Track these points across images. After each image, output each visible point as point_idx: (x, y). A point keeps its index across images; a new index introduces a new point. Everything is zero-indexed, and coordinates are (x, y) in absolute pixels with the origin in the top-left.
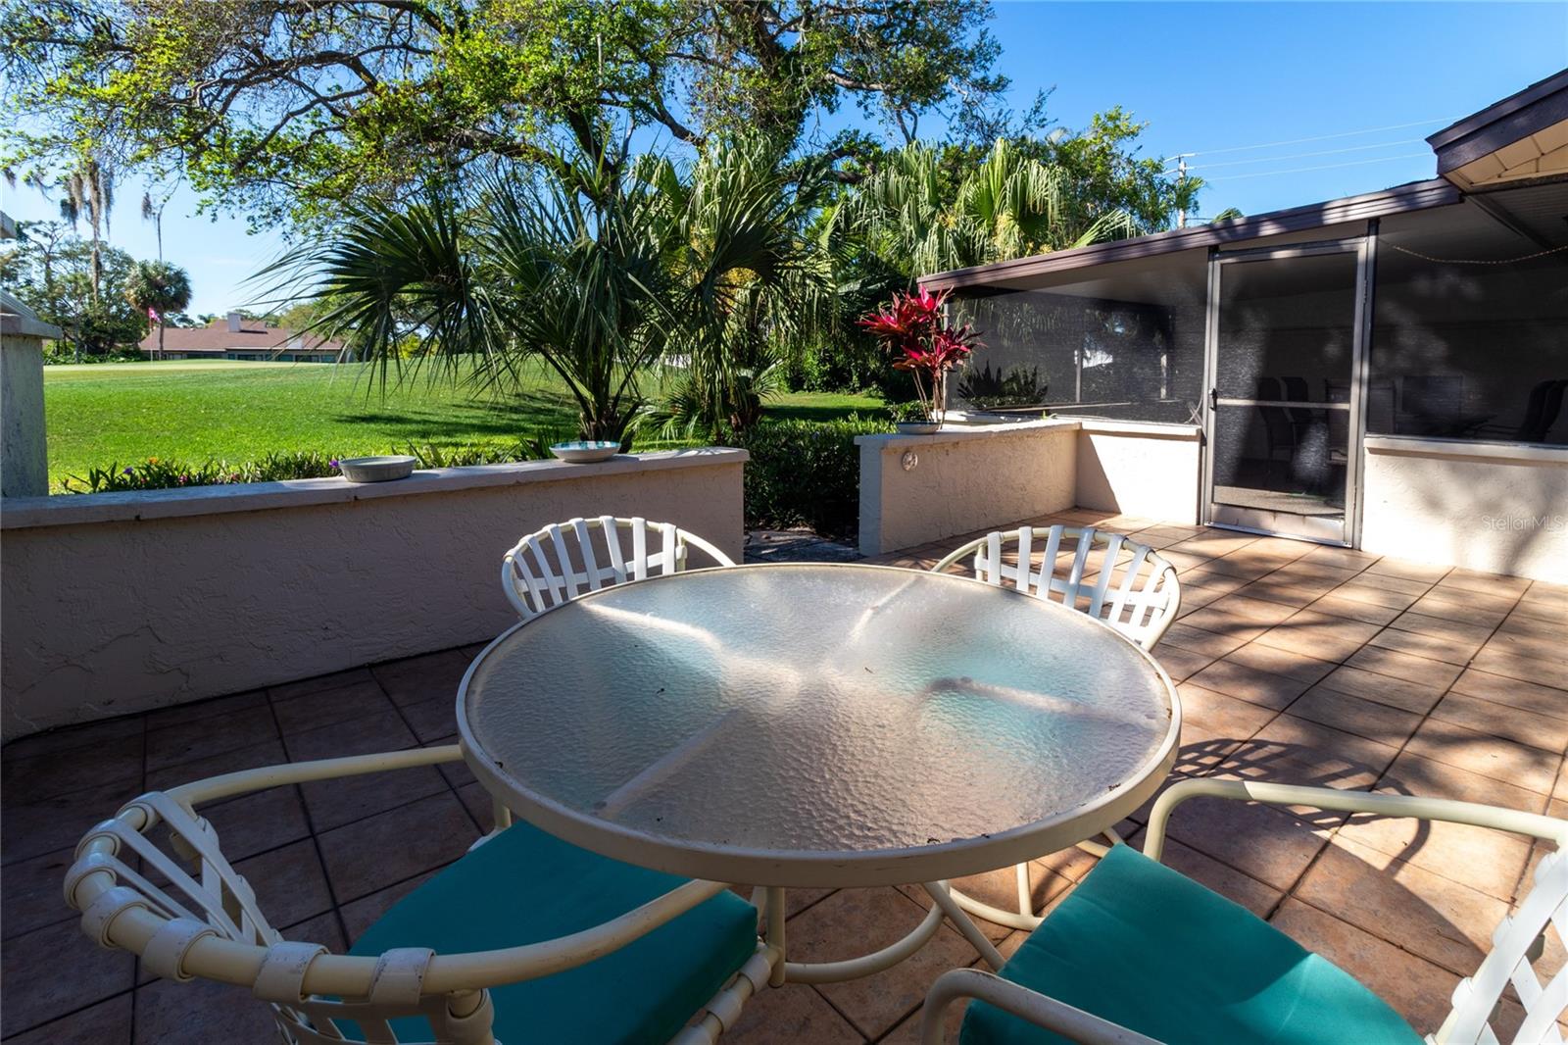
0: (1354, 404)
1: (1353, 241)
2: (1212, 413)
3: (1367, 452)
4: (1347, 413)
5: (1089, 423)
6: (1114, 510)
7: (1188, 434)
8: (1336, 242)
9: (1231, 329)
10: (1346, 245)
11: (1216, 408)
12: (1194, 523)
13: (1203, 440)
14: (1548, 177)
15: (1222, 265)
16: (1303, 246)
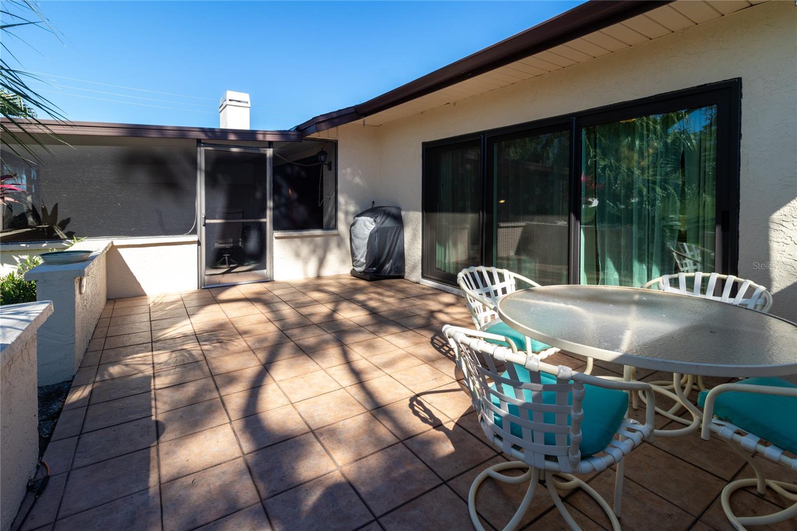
0: (268, 220)
1: (264, 149)
2: (204, 228)
3: (274, 238)
4: (265, 223)
5: (118, 241)
6: (142, 295)
7: (193, 240)
8: (258, 148)
9: (211, 183)
10: (262, 150)
11: (205, 225)
12: (197, 288)
13: (199, 243)
14: (322, 139)
15: (205, 150)
16: (245, 147)
